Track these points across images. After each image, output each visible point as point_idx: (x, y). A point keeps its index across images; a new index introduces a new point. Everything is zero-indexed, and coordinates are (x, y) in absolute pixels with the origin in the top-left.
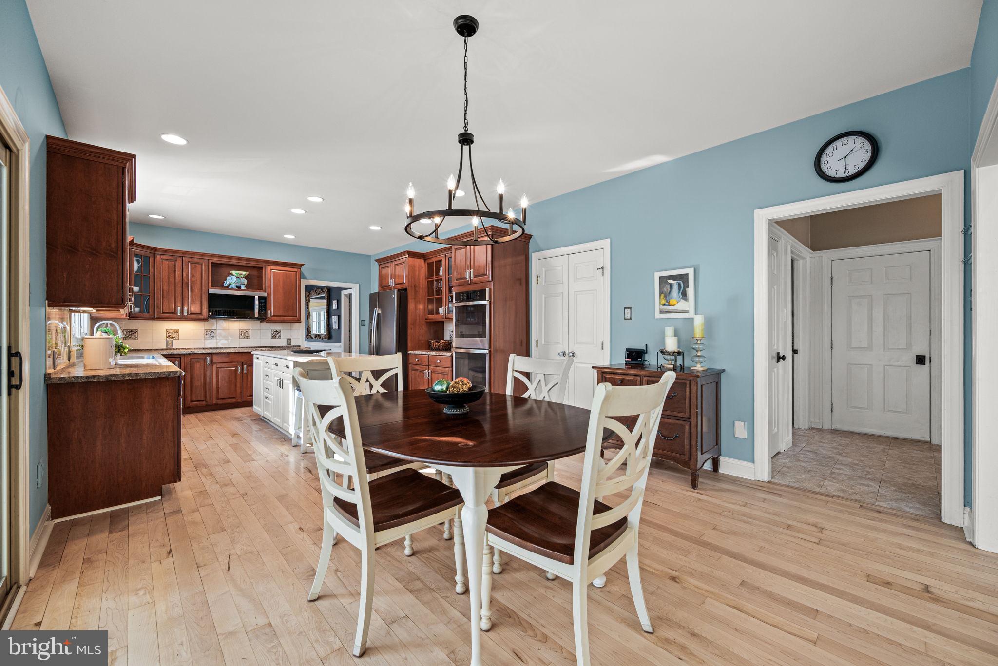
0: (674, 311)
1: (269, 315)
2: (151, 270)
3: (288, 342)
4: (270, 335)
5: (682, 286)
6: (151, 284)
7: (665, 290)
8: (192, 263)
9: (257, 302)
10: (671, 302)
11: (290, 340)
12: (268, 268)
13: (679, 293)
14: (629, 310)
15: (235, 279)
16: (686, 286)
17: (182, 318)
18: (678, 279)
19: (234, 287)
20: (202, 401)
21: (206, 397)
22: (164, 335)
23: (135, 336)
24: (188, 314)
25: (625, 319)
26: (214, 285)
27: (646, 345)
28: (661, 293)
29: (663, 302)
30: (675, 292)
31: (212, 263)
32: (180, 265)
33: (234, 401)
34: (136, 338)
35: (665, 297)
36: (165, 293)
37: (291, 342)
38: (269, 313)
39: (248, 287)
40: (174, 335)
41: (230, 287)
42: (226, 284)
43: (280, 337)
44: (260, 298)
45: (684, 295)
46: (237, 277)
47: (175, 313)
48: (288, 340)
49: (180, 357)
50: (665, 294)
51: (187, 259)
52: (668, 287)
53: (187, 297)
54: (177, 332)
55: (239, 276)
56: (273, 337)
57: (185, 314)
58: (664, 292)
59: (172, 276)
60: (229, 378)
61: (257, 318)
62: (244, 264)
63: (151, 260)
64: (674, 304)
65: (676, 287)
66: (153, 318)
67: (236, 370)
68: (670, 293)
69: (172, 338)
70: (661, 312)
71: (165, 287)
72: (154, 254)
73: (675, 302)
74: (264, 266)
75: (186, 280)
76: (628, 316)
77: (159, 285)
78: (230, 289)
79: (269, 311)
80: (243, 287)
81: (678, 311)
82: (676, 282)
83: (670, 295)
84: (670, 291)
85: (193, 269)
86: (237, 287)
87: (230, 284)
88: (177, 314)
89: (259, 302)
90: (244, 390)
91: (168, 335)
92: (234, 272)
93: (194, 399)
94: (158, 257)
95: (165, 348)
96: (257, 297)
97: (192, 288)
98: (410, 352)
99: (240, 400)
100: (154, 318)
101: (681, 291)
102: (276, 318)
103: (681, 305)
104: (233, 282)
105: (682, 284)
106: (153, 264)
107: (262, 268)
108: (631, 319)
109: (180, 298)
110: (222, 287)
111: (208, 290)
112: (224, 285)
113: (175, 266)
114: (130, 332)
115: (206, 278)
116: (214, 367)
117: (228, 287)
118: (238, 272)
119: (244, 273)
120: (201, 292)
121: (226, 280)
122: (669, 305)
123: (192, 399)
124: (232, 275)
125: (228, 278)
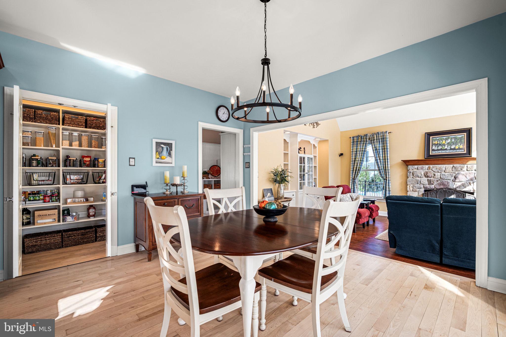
0: (164, 162)
5: (169, 149)
7: (159, 150)
10: (162, 157)
13: (167, 153)
14: (133, 160)
16: (171, 149)
18: (166, 145)
25: (130, 165)
27: (146, 182)
28: (157, 151)
29: (158, 156)
30: (165, 152)
35: (159, 154)
45: (170, 154)
50: (159, 152)
52: (161, 149)
58: (158, 151)
64: (164, 158)
65: (165, 149)
68: (162, 152)
70: (157, 162)
73: (165, 157)
76: (132, 163)
81: (166, 163)
82: (165, 146)
83: (162, 153)
84: (162, 151)
101: (168, 152)
103: (168, 159)
105: (169, 148)
108: (134, 165)
122: (161, 159)
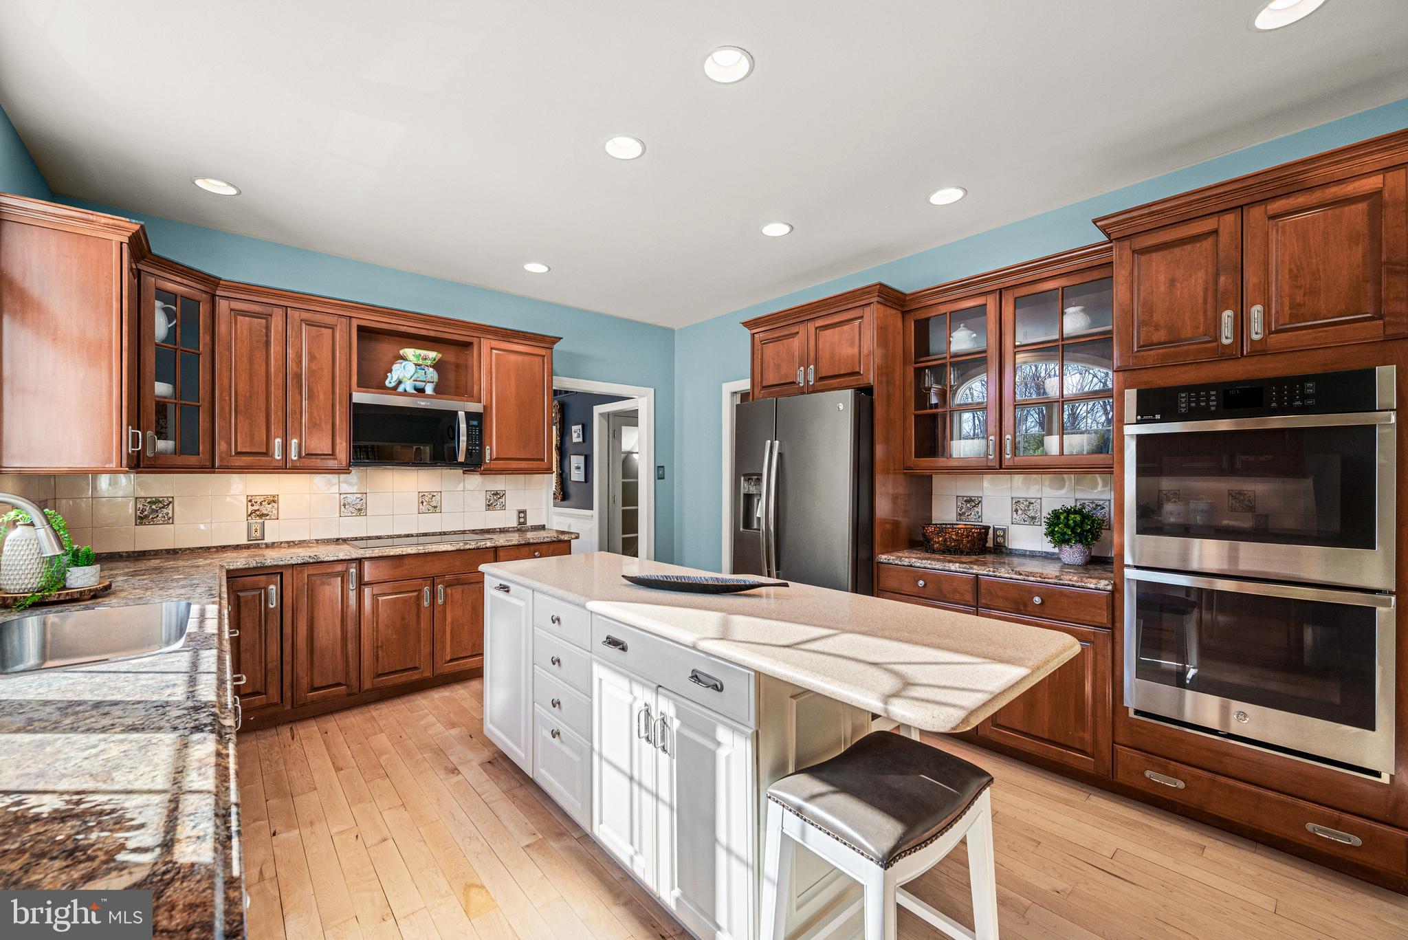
1: (488, 457)
2: (204, 339)
3: (520, 518)
4: (483, 503)
6: (204, 376)
8: (310, 324)
9: (463, 426)
11: (524, 512)
12: (486, 344)
15: (411, 368)
17: (285, 467)
19: (410, 390)
20: (339, 684)
21: (347, 674)
22: (242, 508)
23: (167, 514)
24: (300, 456)
26: (364, 384)
31: (359, 327)
32: (280, 329)
33: (415, 676)
34: (170, 520)
36: (241, 402)
37: (525, 518)
38: (488, 452)
39: (440, 390)
40: (266, 508)
41: (400, 389)
42: (390, 382)
43: (503, 507)
44: (470, 416)
46: (416, 365)
47: (267, 453)
48: (520, 512)
49: (281, 574)
51: (296, 314)
53: (298, 411)
54: (273, 500)
55: (420, 362)
56: (489, 506)
57: (293, 455)
59: (259, 355)
60: (403, 619)
61: (461, 465)
62: (432, 334)
63: (204, 309)
66: (210, 467)
67: (419, 598)
69: (262, 516)
71: (241, 387)
72: (213, 296)
74: (475, 341)
75: (295, 369)
77: (226, 381)
78: (400, 394)
79: (488, 447)
80: (429, 390)
85: (313, 340)
86: (416, 389)
87: (400, 382)
88: (272, 456)
89: (467, 427)
90: (438, 646)
91: (250, 509)
92: (409, 352)
93: (317, 683)
94: (223, 306)
95: (244, 541)
96: (461, 414)
97: (310, 390)
98: (884, 558)
99: (427, 674)
100: (213, 466)
102: (501, 465)
104: (409, 376)
106: (209, 321)
107: (471, 344)
109: (280, 413)
110: (381, 387)
111: (351, 395)
112: (387, 383)
113: (268, 328)
114: (154, 503)
115: (344, 365)
116: (367, 591)
117: (395, 388)
118: (418, 352)
119: (433, 354)
120: (333, 399)
121: (391, 371)
123: (312, 685)
124: (404, 358)
125: (395, 367)
